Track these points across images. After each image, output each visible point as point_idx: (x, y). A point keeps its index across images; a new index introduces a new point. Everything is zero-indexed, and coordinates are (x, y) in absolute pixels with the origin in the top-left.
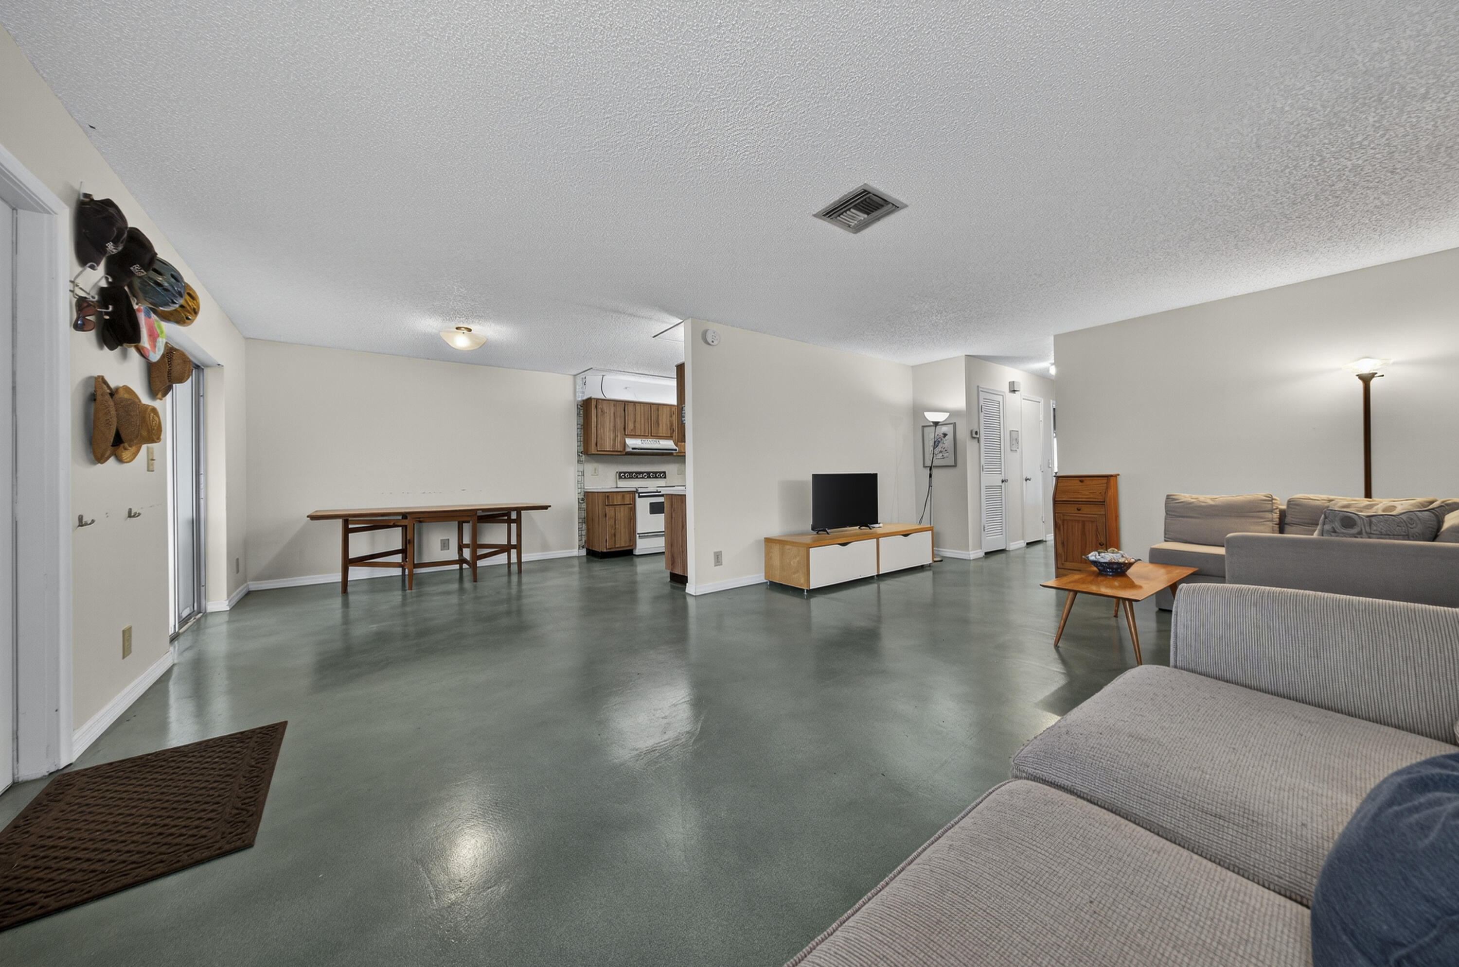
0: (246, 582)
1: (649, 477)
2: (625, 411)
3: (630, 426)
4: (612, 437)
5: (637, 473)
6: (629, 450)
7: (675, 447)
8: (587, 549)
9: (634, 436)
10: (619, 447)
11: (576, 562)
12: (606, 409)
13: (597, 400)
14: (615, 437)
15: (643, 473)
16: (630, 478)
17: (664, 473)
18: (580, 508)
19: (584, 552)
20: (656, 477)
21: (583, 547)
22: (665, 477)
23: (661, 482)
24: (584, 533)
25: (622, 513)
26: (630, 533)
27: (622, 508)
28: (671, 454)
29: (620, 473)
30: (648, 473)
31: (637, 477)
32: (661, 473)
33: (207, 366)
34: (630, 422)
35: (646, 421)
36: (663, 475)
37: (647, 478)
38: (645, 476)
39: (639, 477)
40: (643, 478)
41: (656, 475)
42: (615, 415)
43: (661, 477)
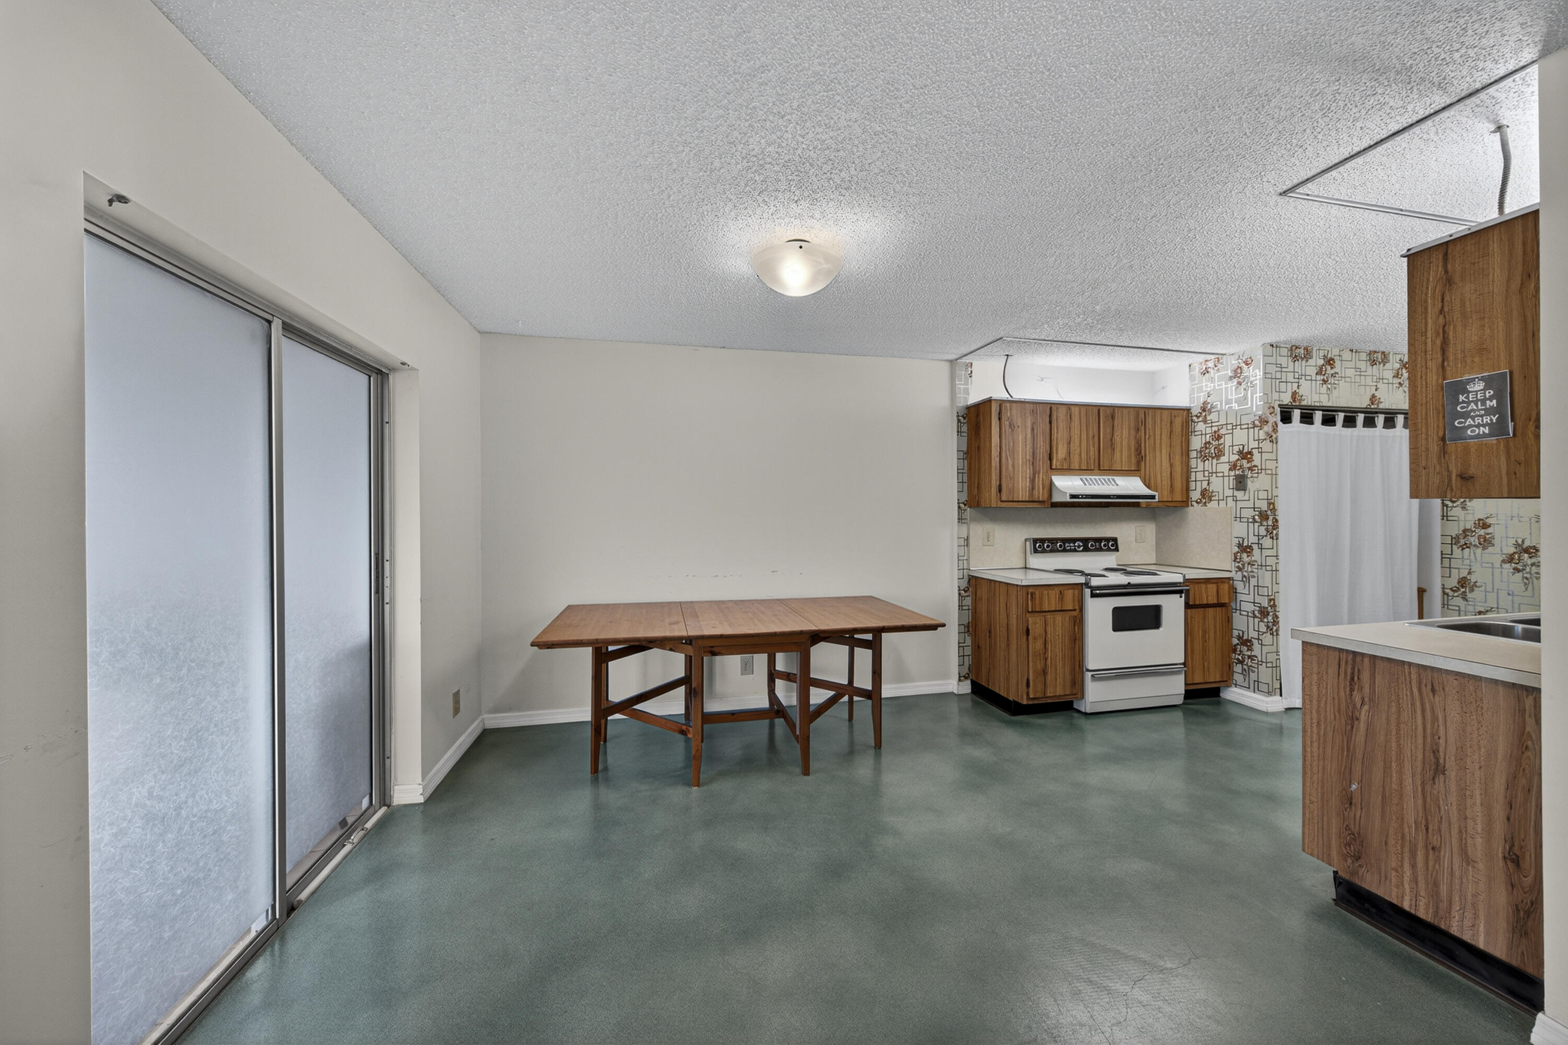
0: (480, 714)
1: (1086, 549)
2: (1050, 422)
3: (1060, 453)
4: (1029, 472)
5: (1065, 541)
6: (1057, 498)
7: (1146, 491)
8: (974, 684)
9: (1067, 470)
10: (1040, 494)
11: (953, 707)
12: (1018, 421)
13: (1001, 403)
14: (1035, 473)
15: (1074, 540)
16: (1052, 551)
17: (1115, 540)
18: (961, 606)
19: (966, 687)
20: (1100, 549)
21: (966, 678)
22: (1117, 550)
23: (1110, 559)
24: (968, 651)
25: (1059, 625)
26: (1073, 670)
27: (1059, 618)
28: (1137, 505)
29: (1035, 541)
30: (1085, 541)
31: (1065, 550)
32: (1108, 540)
33: (393, 370)
34: (1060, 446)
35: (1091, 442)
36: (1112, 545)
37: (1083, 551)
38: (1079, 547)
39: (1069, 548)
40: (1075, 551)
41: (1100, 545)
42: (1033, 429)
43: (1109, 550)
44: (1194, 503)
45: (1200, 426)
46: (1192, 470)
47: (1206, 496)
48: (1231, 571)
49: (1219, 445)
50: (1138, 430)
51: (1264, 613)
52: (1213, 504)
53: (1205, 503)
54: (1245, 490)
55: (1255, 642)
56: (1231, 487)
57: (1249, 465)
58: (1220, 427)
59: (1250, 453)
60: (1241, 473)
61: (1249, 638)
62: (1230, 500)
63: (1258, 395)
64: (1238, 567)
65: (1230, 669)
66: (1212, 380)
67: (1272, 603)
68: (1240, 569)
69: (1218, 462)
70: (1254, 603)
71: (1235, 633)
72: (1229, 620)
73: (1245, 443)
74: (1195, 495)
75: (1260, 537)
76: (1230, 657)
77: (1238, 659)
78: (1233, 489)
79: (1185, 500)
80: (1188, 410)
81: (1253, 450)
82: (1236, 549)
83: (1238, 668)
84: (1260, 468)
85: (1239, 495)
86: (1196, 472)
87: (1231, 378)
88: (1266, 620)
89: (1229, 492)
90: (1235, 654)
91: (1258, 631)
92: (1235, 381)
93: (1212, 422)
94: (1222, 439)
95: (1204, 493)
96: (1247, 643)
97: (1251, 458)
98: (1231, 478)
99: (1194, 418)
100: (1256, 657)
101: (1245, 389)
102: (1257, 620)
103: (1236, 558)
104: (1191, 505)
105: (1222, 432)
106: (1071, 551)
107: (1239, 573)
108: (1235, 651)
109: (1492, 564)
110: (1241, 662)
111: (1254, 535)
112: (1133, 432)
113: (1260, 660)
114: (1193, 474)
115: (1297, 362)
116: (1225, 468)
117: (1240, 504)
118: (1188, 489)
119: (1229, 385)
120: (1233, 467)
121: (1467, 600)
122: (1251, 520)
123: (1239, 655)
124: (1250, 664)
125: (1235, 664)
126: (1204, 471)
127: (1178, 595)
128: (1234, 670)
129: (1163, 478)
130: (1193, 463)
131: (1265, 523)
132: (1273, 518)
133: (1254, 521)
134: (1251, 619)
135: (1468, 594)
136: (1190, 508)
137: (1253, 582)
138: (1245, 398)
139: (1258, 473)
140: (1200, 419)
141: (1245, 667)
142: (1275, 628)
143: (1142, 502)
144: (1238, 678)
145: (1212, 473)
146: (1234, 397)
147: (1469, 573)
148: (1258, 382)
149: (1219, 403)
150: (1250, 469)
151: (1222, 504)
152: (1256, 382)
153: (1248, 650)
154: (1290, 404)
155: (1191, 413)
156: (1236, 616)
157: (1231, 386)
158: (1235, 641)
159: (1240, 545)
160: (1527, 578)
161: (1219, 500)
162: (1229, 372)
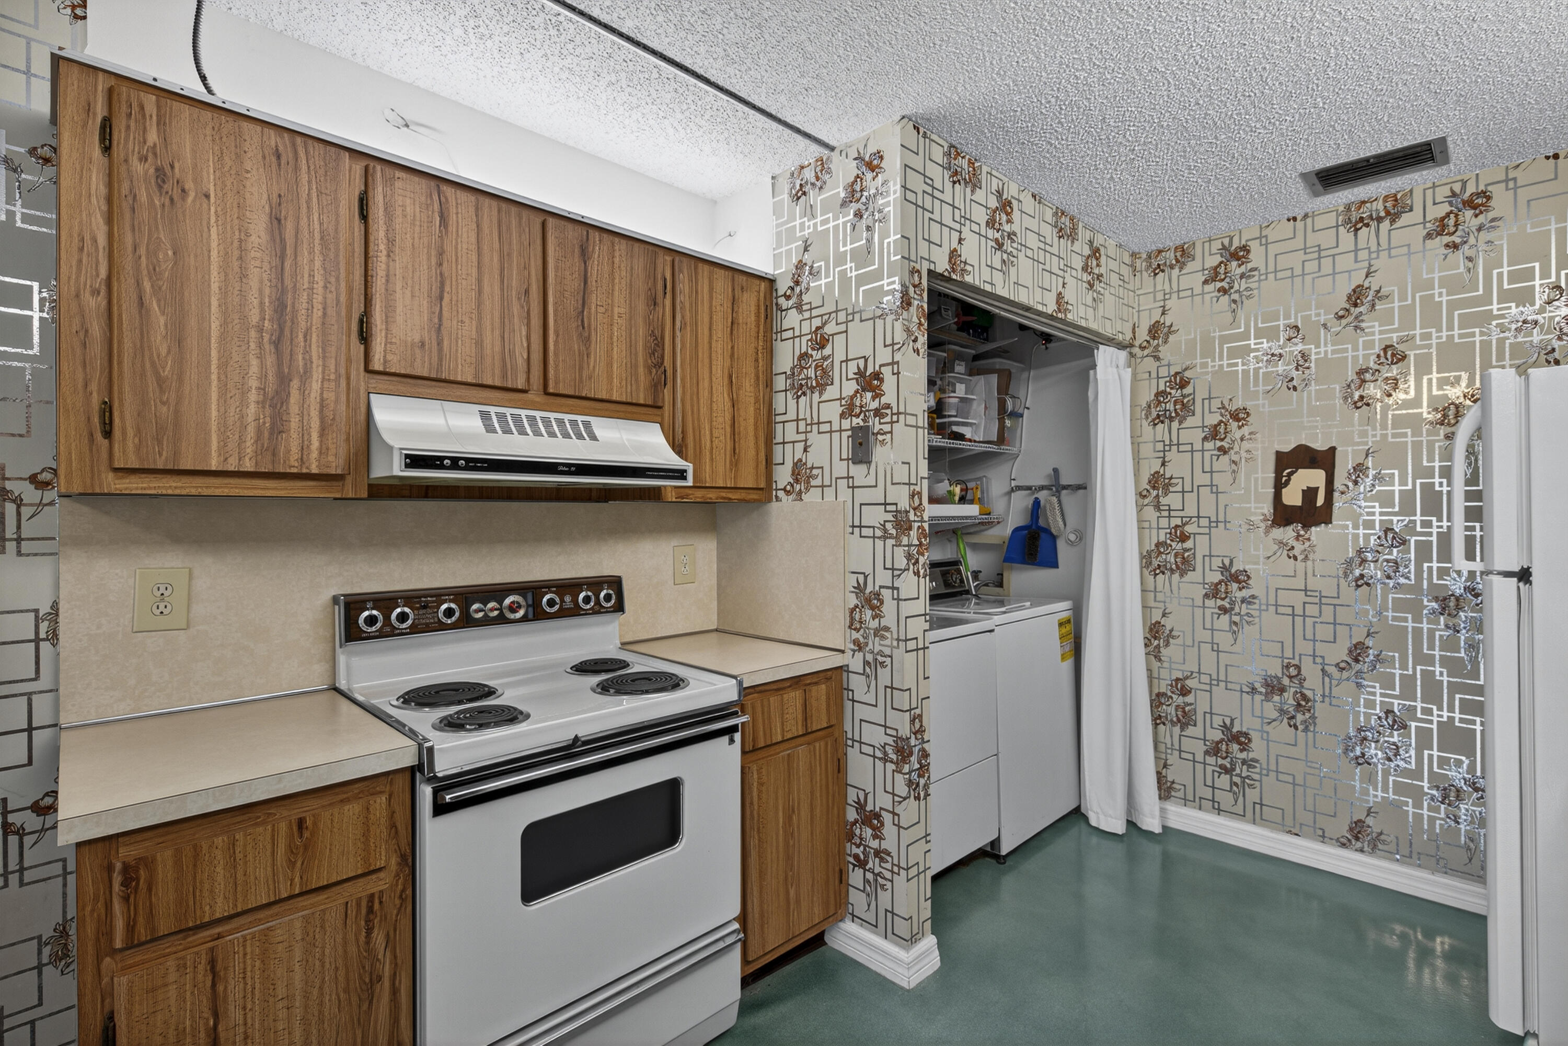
1: (537, 614)
5: (466, 596)
6: (392, 468)
7: (673, 460)
14: (286, 379)
15: (497, 592)
17: (616, 583)
20: (575, 612)
22: (619, 608)
28: (654, 494)
29: (351, 602)
30: (532, 592)
31: (467, 622)
32: (595, 584)
34: (403, 299)
35: (516, 309)
36: (608, 598)
37: (525, 619)
38: (513, 608)
39: (481, 615)
40: (502, 620)
41: (575, 601)
42: (276, 220)
43: (598, 610)
44: (781, 494)
45: (792, 319)
46: (779, 419)
47: (801, 473)
48: (843, 652)
49: (825, 358)
50: (653, 302)
51: (903, 751)
52: (812, 496)
53: (800, 492)
54: (869, 463)
55: (887, 818)
56: (844, 456)
57: (874, 405)
58: (826, 317)
59: (877, 376)
60: (862, 424)
61: (877, 809)
62: (843, 484)
63: (892, 238)
64: (856, 642)
65: (841, 882)
66: (810, 212)
67: (917, 726)
68: (859, 646)
69: (824, 398)
70: (885, 727)
71: (852, 795)
72: (840, 767)
73: (868, 352)
74: (783, 476)
75: (896, 573)
76: (842, 853)
77: (856, 857)
78: (848, 459)
79: (762, 485)
80: (771, 282)
81: (883, 369)
82: (853, 601)
83: (856, 877)
84: (895, 411)
85: (858, 471)
86: (784, 422)
87: (844, 204)
88: (906, 768)
89: (840, 469)
90: (852, 843)
91: (894, 794)
92: (854, 207)
93: (811, 309)
94: (829, 347)
95: (798, 466)
96: (872, 819)
97: (878, 387)
98: (845, 435)
99: (782, 301)
100: (889, 854)
101: (868, 228)
102: (891, 767)
103: (852, 619)
104: (776, 497)
105: (830, 329)
106: (487, 622)
107: (859, 656)
108: (850, 836)
109: (1193, 600)
110: (861, 863)
111: (885, 568)
112: (641, 306)
113: (896, 862)
114: (779, 427)
115: (957, 185)
116: (832, 412)
117: (862, 496)
118: (769, 462)
119: (841, 221)
120: (849, 411)
121: (1160, 660)
122: (879, 533)
123: (858, 846)
124: (877, 870)
125: (851, 867)
126: (797, 420)
127: (726, 739)
128: (851, 882)
129: (716, 434)
130: (779, 402)
131: (905, 541)
132: (919, 527)
133: (886, 536)
134: (879, 764)
135: (1162, 650)
136: (774, 505)
137: (884, 676)
138: (869, 250)
139: (892, 423)
140: (791, 303)
141: (869, 876)
142: (922, 781)
143: (665, 487)
144: (857, 899)
145: (811, 424)
146: (848, 247)
147: (1164, 615)
148: (891, 208)
149: (822, 263)
150: (878, 413)
151: (829, 492)
152: (887, 209)
153: (875, 837)
154: (946, 274)
155: (776, 290)
156: (853, 754)
157: (845, 224)
158: (852, 815)
159: (859, 589)
160: (1235, 623)
161: (823, 486)
162: (841, 189)
